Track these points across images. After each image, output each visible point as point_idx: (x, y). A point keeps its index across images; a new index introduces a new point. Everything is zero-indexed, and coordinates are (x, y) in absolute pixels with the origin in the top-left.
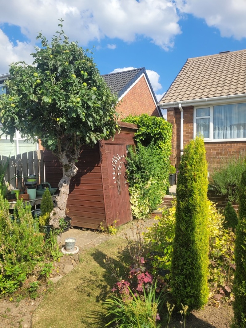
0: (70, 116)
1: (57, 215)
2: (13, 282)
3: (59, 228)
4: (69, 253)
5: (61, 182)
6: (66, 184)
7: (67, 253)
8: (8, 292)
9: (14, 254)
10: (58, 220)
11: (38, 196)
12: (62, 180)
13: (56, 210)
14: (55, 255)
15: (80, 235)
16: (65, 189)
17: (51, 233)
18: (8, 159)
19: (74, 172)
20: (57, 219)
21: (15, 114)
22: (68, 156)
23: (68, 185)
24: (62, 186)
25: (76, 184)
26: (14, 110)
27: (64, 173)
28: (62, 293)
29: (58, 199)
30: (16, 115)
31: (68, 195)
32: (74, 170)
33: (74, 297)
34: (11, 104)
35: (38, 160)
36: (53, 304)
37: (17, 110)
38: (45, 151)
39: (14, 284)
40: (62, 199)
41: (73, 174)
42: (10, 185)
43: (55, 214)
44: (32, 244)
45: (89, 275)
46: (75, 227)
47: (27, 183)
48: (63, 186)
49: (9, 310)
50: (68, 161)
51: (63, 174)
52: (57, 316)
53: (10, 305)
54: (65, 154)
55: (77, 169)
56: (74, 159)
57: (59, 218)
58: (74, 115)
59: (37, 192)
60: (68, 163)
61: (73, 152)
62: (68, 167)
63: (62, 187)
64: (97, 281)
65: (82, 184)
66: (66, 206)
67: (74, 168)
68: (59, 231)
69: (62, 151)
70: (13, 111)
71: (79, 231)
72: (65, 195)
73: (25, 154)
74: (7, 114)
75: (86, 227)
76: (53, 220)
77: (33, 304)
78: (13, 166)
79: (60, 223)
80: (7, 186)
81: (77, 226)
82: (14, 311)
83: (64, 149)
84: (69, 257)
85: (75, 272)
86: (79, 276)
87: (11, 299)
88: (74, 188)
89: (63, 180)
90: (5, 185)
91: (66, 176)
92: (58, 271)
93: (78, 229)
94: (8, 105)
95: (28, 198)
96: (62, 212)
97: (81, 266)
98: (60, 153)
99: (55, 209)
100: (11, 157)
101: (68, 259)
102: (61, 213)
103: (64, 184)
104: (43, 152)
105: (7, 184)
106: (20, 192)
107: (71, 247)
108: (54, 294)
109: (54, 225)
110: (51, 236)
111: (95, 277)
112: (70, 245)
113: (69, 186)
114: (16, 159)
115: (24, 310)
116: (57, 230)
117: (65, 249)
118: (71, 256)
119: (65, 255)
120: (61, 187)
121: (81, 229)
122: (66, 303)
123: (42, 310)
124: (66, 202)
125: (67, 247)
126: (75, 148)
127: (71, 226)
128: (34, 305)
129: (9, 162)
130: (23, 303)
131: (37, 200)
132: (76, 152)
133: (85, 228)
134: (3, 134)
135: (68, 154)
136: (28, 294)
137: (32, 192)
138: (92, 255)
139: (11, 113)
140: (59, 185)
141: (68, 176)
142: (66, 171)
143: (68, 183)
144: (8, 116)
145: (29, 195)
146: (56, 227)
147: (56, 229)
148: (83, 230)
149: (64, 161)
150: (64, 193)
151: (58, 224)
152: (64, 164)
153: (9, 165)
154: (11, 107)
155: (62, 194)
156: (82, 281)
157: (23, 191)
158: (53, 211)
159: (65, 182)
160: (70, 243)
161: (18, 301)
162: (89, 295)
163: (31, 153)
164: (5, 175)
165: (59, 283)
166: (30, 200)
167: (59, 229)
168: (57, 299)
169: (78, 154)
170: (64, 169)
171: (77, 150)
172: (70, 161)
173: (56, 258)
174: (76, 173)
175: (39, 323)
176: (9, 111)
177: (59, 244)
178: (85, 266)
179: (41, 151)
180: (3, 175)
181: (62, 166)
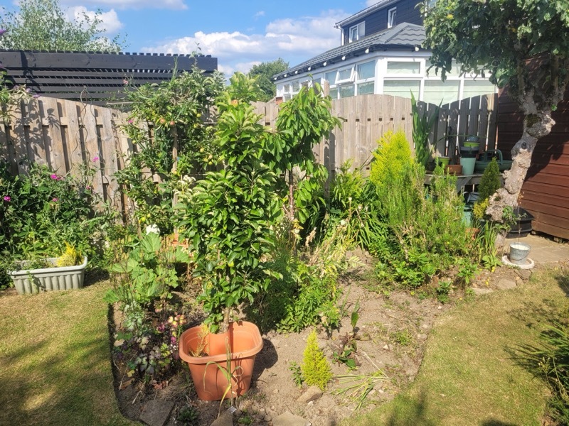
0: (540, 20)
1: (502, 201)
2: (417, 273)
3: (502, 222)
4: (514, 265)
5: (518, 145)
6: (526, 150)
7: (511, 264)
8: (409, 283)
9: (423, 239)
10: (502, 209)
11: (477, 170)
12: (519, 142)
13: (502, 192)
14: (488, 261)
15: (546, 247)
16: (523, 159)
17: (487, 227)
18: (437, 108)
19: (545, 129)
20: (500, 207)
21: (452, 32)
22: (537, 99)
23: (529, 151)
24: (517, 152)
25: (552, 155)
26: (450, 25)
27: (525, 129)
28: (485, 309)
29: (507, 174)
30: (454, 32)
31: (527, 170)
32: (547, 125)
33: (504, 320)
34: (447, 15)
35: (488, 112)
36: (467, 316)
37: (456, 23)
38: (501, 95)
39: (419, 276)
40: (516, 176)
41: (543, 133)
42: (435, 150)
43: (498, 199)
44: (450, 232)
45: (541, 303)
46: (540, 234)
47: (463, 149)
48: (520, 153)
49: (408, 304)
50: (535, 107)
51: (522, 132)
52: (469, 330)
53: (410, 300)
54: (531, 94)
55: (553, 122)
56: (550, 105)
57: (504, 207)
58: (547, 17)
59: (476, 164)
60: (534, 112)
61: (550, 90)
62: (534, 119)
63: (518, 155)
64: (552, 313)
65: (565, 156)
66: (521, 187)
67: (547, 121)
68: (501, 227)
69: (527, 90)
70: (449, 27)
71: (548, 241)
72: (522, 169)
73: (466, 101)
74: (440, 33)
75: (561, 236)
76: (493, 208)
77: (440, 307)
78: (445, 120)
79: (505, 214)
80: (432, 152)
81: (545, 232)
82: (414, 306)
83: (531, 86)
84: (512, 271)
85: (517, 291)
86: (522, 298)
87: (412, 293)
88: (548, 163)
89: (521, 142)
90: (428, 150)
91: (528, 135)
92: (487, 283)
93: (546, 238)
94: (442, 17)
95: (461, 172)
96: (511, 197)
97: (529, 287)
98: (522, 93)
99: (499, 190)
100: (443, 106)
101: (511, 273)
102: (509, 198)
103: (521, 150)
104: (499, 96)
105: (431, 147)
106: (450, 161)
107: (519, 258)
108: (473, 307)
109: (493, 215)
110: (487, 232)
111: (551, 309)
112: (519, 253)
113: (531, 153)
114: (449, 108)
115: (427, 310)
116: (497, 225)
117: (509, 258)
118: (516, 271)
119: (507, 266)
120: (516, 154)
121: (552, 238)
122: (487, 322)
123: (451, 318)
124: (522, 181)
125: (513, 256)
126: (555, 84)
127: (533, 230)
128: (441, 309)
129: (438, 114)
130: (427, 302)
131: (475, 177)
132: (557, 90)
133: (559, 238)
134: (431, 67)
135: (539, 94)
136: (435, 294)
137: (468, 164)
138: (556, 278)
139: (445, 30)
140: (513, 151)
141: (532, 135)
142: (530, 126)
143: (530, 148)
144: (441, 35)
145: (462, 167)
146: (497, 219)
147: (497, 222)
148: (555, 241)
149: (529, 107)
150: (520, 166)
151: (501, 216)
152: (527, 113)
153: (437, 118)
154: (446, 20)
155: (517, 167)
156: (523, 306)
157: (454, 161)
158: (495, 194)
159: (524, 146)
160: (520, 251)
161: (422, 299)
162: (529, 325)
163: (476, 99)
164: (430, 134)
165: (483, 297)
166: (463, 175)
167: (501, 224)
168: (476, 313)
169: (560, 94)
170: (525, 123)
171: (560, 86)
172: (540, 108)
173: (488, 266)
174: (550, 130)
175: (442, 328)
176: (442, 27)
177: (499, 248)
178: (538, 289)
179: (496, 95)
180: (427, 134)
181: (523, 117)
